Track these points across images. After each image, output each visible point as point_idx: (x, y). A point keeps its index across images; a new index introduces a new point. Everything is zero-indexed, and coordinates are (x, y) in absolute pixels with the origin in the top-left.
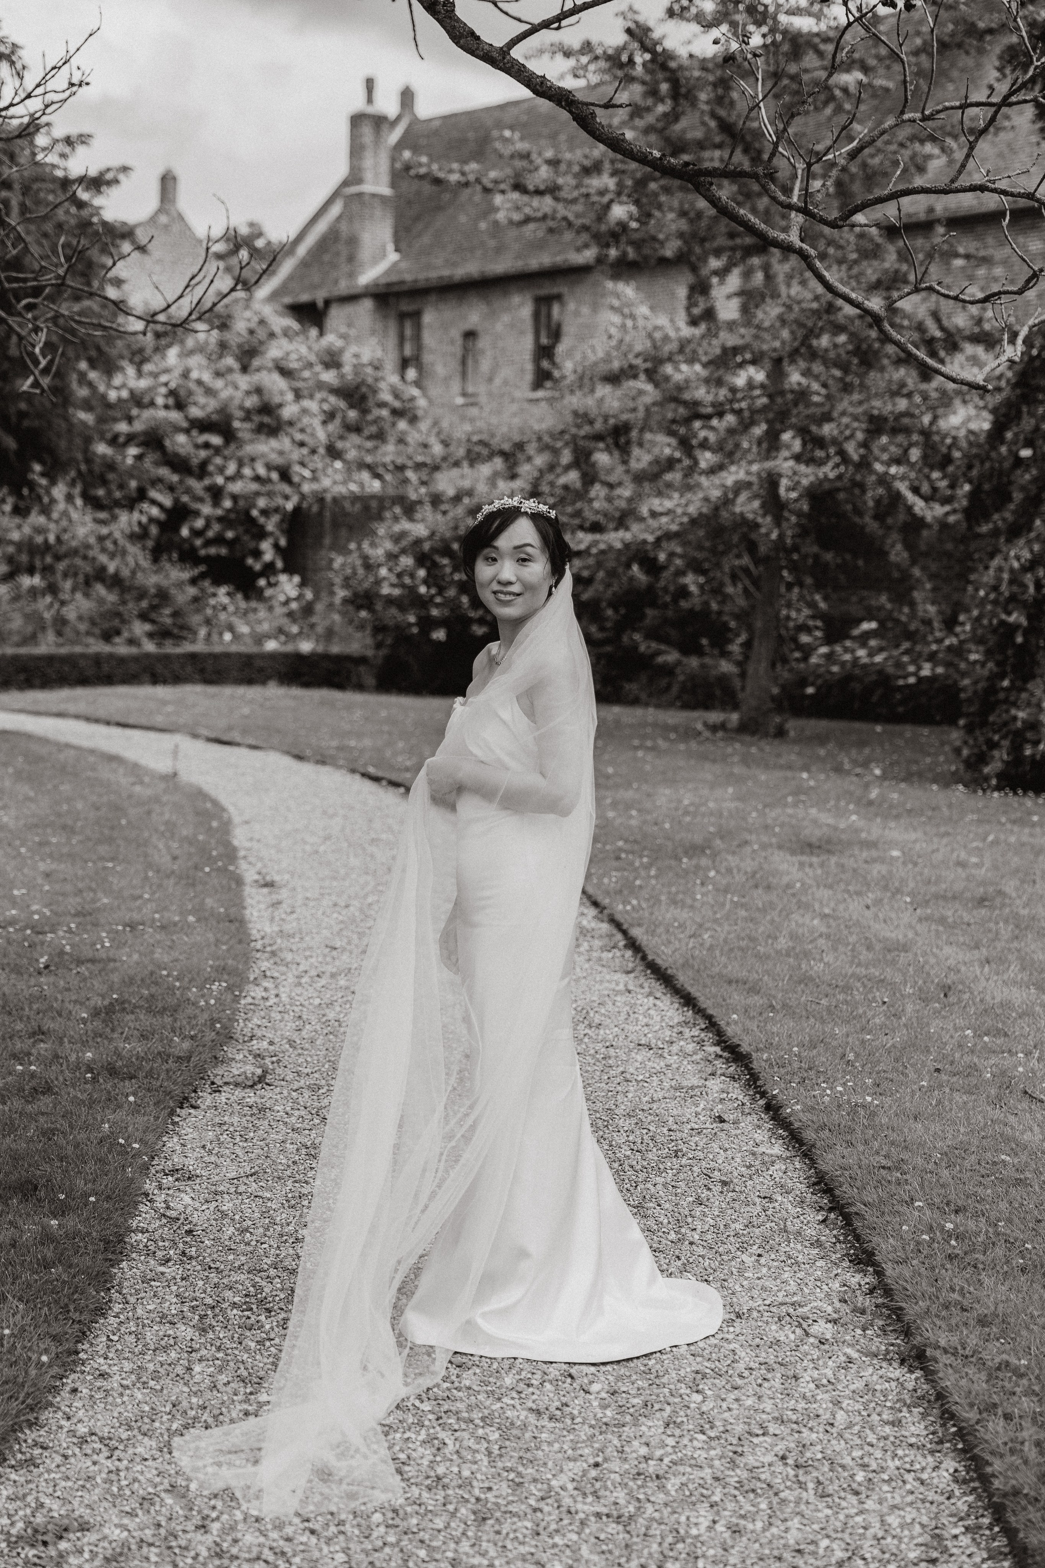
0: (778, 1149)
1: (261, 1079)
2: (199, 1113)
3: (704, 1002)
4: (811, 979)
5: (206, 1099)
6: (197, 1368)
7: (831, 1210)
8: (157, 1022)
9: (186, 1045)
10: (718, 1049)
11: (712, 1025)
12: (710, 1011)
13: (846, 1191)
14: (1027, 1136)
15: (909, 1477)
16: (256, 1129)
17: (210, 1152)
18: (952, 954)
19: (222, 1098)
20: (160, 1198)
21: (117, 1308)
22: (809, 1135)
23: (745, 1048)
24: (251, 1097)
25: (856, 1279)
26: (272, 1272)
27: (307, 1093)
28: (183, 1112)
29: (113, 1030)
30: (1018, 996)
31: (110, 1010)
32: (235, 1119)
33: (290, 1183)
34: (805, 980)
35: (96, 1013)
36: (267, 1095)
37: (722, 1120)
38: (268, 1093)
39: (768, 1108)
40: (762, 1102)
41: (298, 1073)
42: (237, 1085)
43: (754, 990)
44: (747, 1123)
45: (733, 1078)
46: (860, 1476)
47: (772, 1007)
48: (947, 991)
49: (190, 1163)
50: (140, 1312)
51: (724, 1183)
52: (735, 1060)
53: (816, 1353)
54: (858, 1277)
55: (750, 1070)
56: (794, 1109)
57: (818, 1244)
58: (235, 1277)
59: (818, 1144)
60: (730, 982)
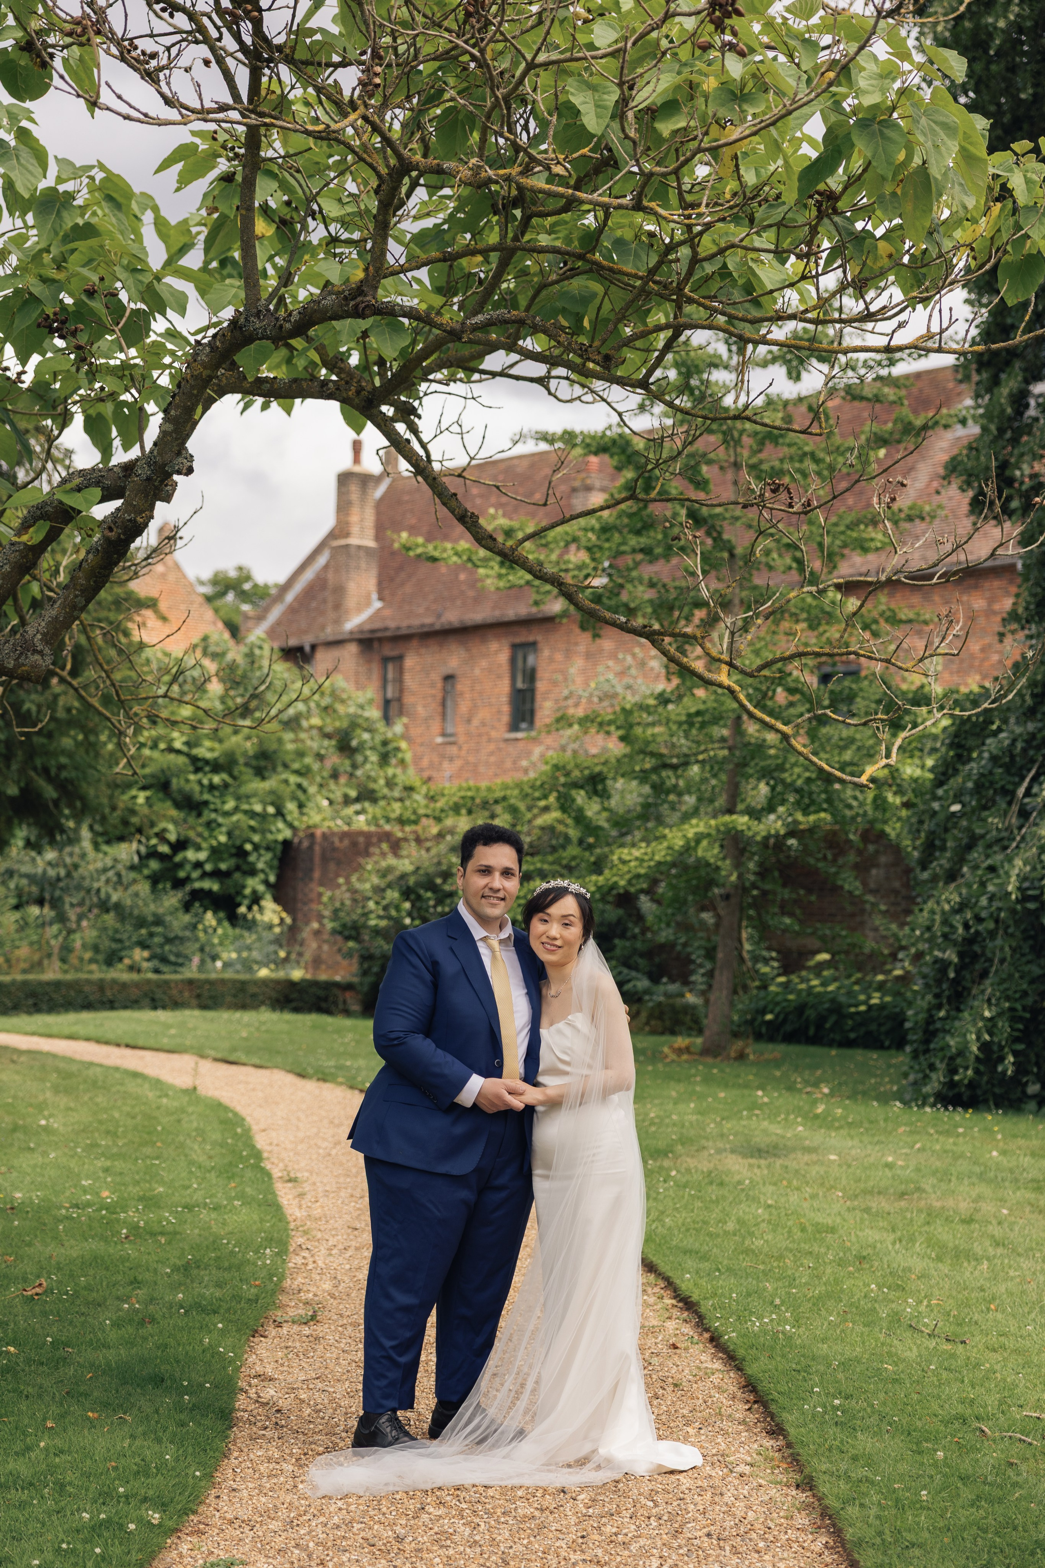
0: (718, 1365)
1: (313, 1317)
2: (269, 1340)
3: (664, 1267)
4: (753, 1251)
5: (272, 1331)
6: (301, 1486)
7: (755, 1402)
8: (227, 1275)
9: (253, 1291)
10: (674, 1302)
11: (670, 1284)
12: (670, 1274)
13: (765, 1385)
14: (908, 1354)
15: (795, 1545)
16: (315, 1350)
17: (282, 1365)
18: (871, 1235)
19: (284, 1330)
20: (252, 1392)
21: (236, 1454)
22: (741, 1353)
23: (695, 1298)
24: (306, 1331)
25: (769, 1443)
26: (344, 1435)
27: (350, 1329)
28: (256, 1340)
29: (192, 1281)
30: (918, 1265)
31: (186, 1268)
32: (298, 1344)
33: (347, 1384)
34: (747, 1251)
35: (176, 1269)
36: (320, 1330)
37: (675, 1347)
38: (319, 1328)
39: (712, 1339)
40: (707, 1335)
41: (341, 1315)
42: (294, 1322)
43: (704, 1258)
44: (695, 1350)
45: (685, 1321)
46: (761, 1544)
47: (719, 1270)
48: (862, 1259)
49: (269, 1371)
50: (252, 1456)
51: (676, 1385)
52: (688, 1309)
53: (736, 1482)
54: (772, 1442)
55: (696, 1312)
56: (730, 1336)
57: (743, 1422)
58: (316, 1437)
59: (748, 1358)
60: (685, 1253)
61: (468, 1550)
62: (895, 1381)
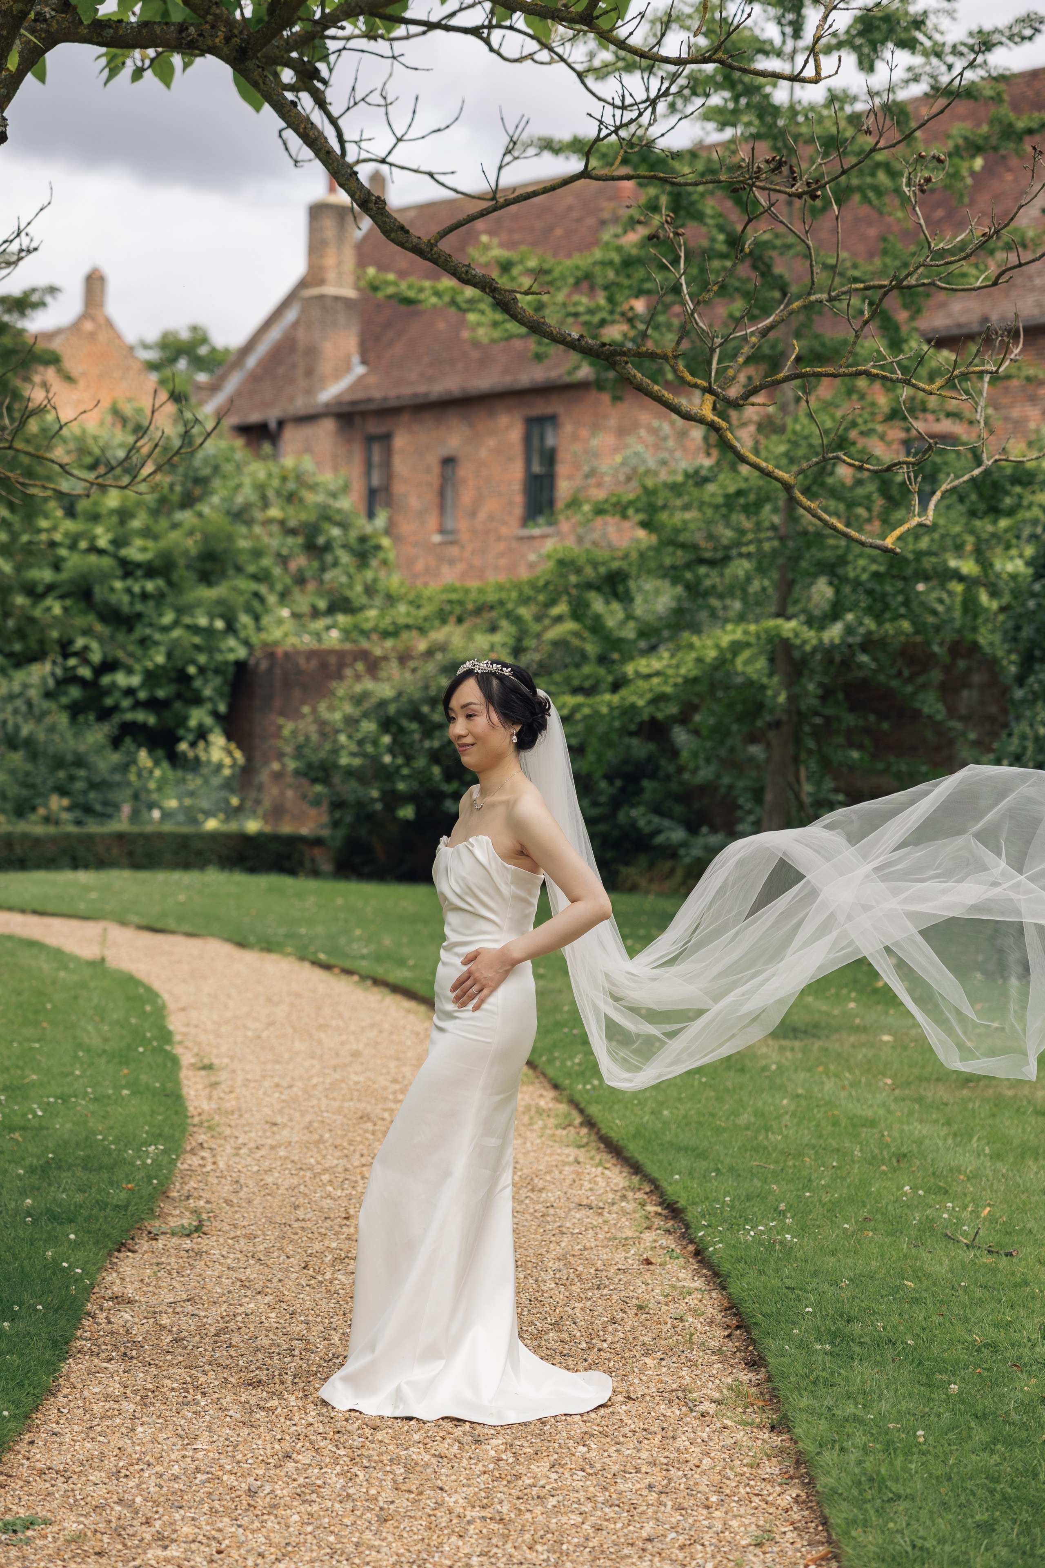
0: (699, 1283)
1: (198, 1229)
2: (138, 1256)
3: (652, 1169)
4: (765, 1148)
5: (144, 1245)
6: (140, 1429)
7: (738, 1327)
8: (94, 1178)
9: (123, 1195)
10: (659, 1209)
11: (656, 1189)
12: (656, 1175)
13: (748, 1307)
14: (938, 1268)
15: (756, 1499)
16: (193, 1267)
17: (148, 1285)
18: (918, 1129)
19: (160, 1244)
20: (101, 1317)
21: (66, 1391)
22: (726, 1267)
23: (682, 1203)
24: (187, 1244)
25: (746, 1376)
26: (207, 1367)
27: (243, 1241)
28: (121, 1255)
29: (50, 1185)
30: (969, 1163)
31: (45, 1169)
32: (173, 1260)
33: (225, 1306)
34: (757, 1149)
35: (31, 1170)
36: (204, 1243)
37: (648, 1262)
38: (204, 1241)
39: (697, 1253)
40: (691, 1248)
41: (235, 1226)
42: (173, 1234)
43: (703, 1155)
44: (673, 1266)
45: (668, 1231)
46: (714, 1499)
47: (717, 1170)
48: (901, 1157)
49: (130, 1292)
50: (86, 1393)
51: (640, 1307)
52: (673, 1218)
53: (695, 1423)
54: (750, 1375)
55: (682, 1220)
56: (716, 1248)
57: (719, 1351)
58: (172, 1370)
59: (733, 1274)
60: (679, 1149)
61: (337, 1506)
62: (916, 1301)
